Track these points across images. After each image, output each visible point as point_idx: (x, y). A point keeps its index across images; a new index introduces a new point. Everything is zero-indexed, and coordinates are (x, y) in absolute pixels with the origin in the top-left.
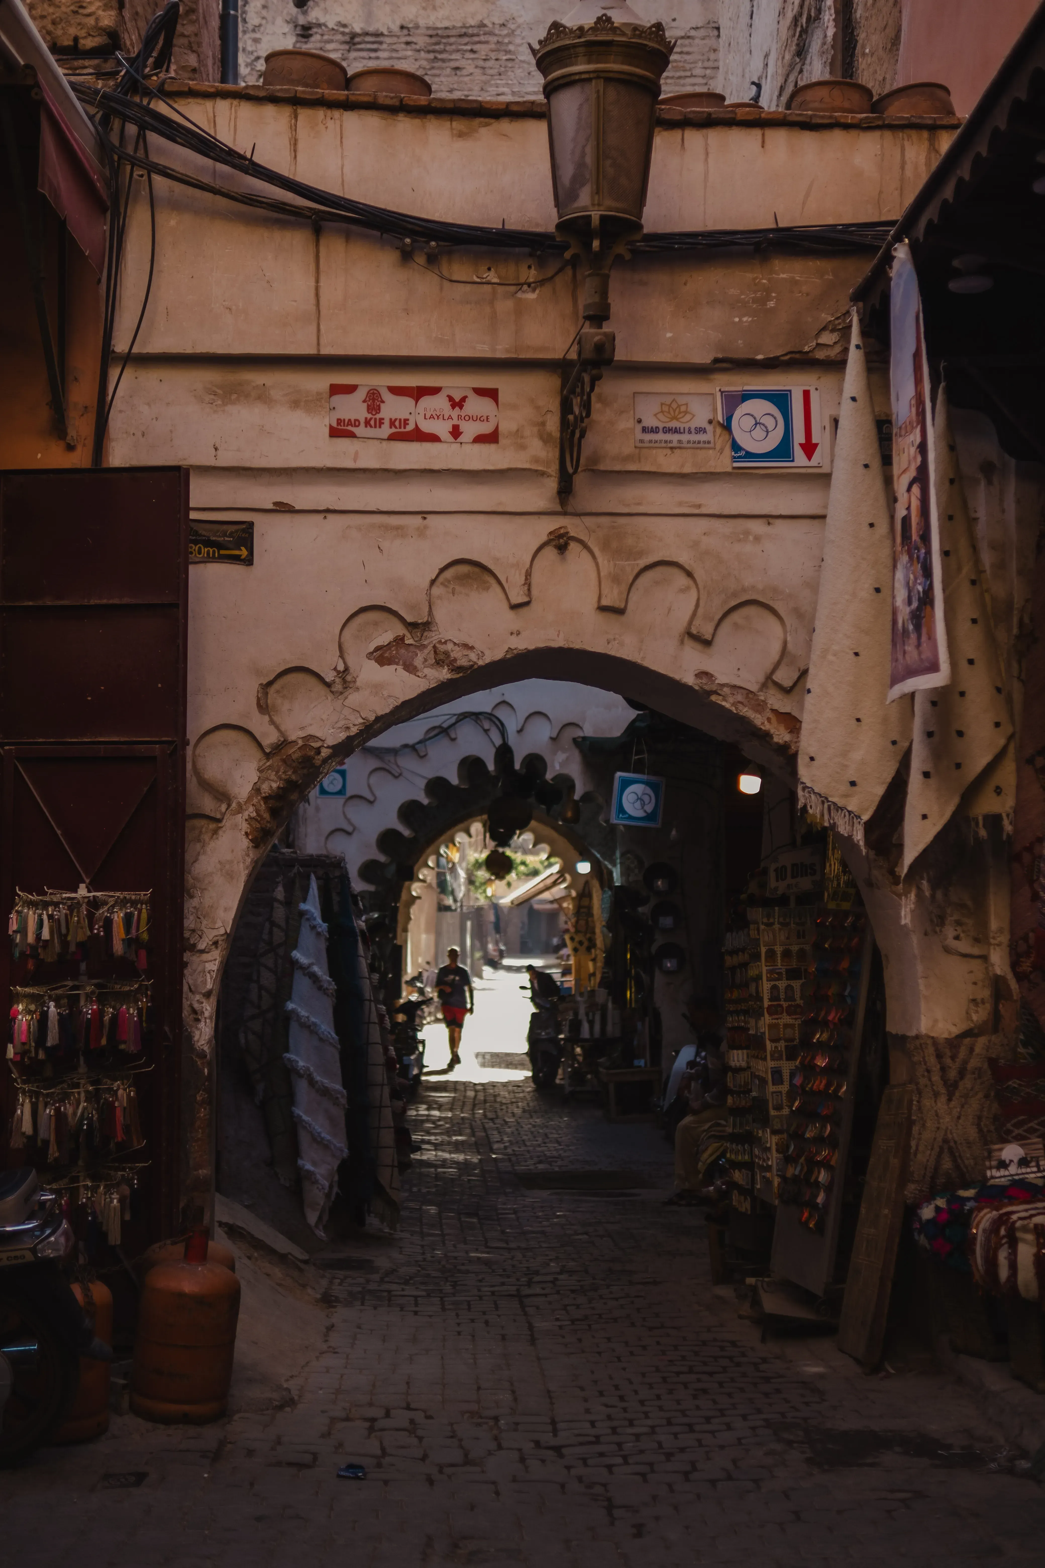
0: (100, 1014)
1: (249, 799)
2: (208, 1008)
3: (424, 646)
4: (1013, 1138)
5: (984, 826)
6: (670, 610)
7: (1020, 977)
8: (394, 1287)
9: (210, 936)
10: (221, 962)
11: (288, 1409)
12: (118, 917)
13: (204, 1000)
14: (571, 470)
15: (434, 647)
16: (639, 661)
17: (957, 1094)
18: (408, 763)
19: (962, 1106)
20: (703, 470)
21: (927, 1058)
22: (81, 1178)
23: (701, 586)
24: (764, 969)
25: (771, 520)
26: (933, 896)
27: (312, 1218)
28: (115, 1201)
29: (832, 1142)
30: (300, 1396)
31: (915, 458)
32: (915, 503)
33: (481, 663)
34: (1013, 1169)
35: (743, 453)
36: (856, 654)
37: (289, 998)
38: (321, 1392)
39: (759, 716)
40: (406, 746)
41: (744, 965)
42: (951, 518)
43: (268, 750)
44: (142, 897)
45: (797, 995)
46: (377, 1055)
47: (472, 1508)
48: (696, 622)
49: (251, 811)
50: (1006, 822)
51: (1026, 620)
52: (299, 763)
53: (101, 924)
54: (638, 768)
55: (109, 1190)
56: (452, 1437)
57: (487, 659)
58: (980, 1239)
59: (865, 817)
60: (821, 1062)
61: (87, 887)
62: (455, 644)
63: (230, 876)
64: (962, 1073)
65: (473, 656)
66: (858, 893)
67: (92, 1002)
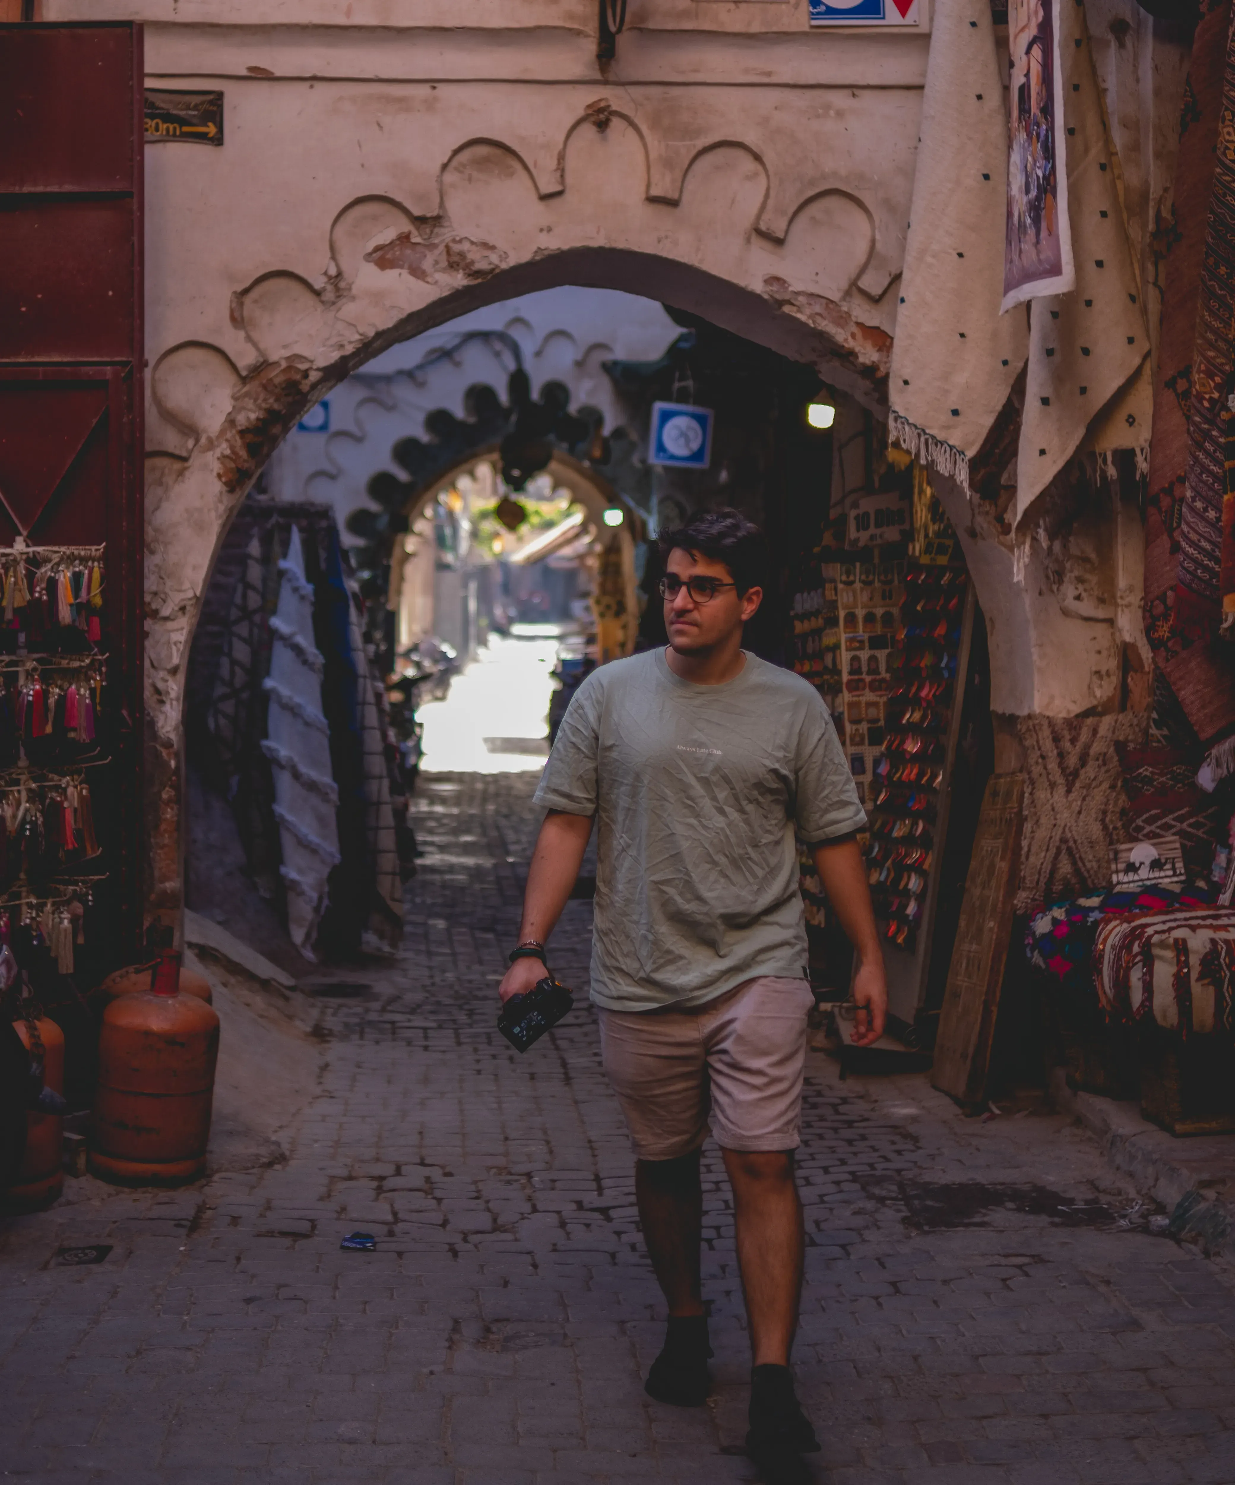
0: (42, 696)
1: (222, 432)
2: (175, 687)
3: (434, 246)
4: (1144, 836)
5: (1113, 462)
6: (733, 202)
7: (1155, 645)
8: (397, 1017)
9: (175, 600)
10: (190, 632)
11: (277, 1167)
12: (64, 577)
13: (169, 678)
14: (613, 29)
15: (447, 247)
16: (697, 264)
17: (1078, 784)
18: (403, 392)
19: (1084, 799)
20: (775, 29)
21: (1041, 742)
22: (24, 894)
23: (771, 173)
24: (843, 637)
25: (856, 92)
26: (1050, 548)
27: (298, 935)
28: (66, 922)
29: (925, 842)
30: (292, 1151)
31: (1036, 12)
32: (1036, 69)
33: (504, 266)
34: (1144, 873)
35: (822, 8)
36: (960, 255)
37: (268, 673)
38: (316, 1145)
39: (840, 330)
40: (401, 373)
41: (818, 633)
42: (1076, 88)
43: (244, 373)
44: (94, 553)
45: (883, 667)
46: (373, 741)
47: (506, 1284)
48: (766, 217)
49: (224, 448)
50: (1140, 458)
51: (1165, 214)
52: (283, 389)
53: (44, 585)
54: (682, 397)
55: (58, 908)
56: (477, 1198)
57: (513, 261)
58: (1108, 957)
59: (971, 453)
60: (912, 747)
61: (25, 541)
62: (472, 243)
63: (200, 527)
64: (1084, 759)
65: (494, 258)
66: (957, 545)
67: (33, 680)
